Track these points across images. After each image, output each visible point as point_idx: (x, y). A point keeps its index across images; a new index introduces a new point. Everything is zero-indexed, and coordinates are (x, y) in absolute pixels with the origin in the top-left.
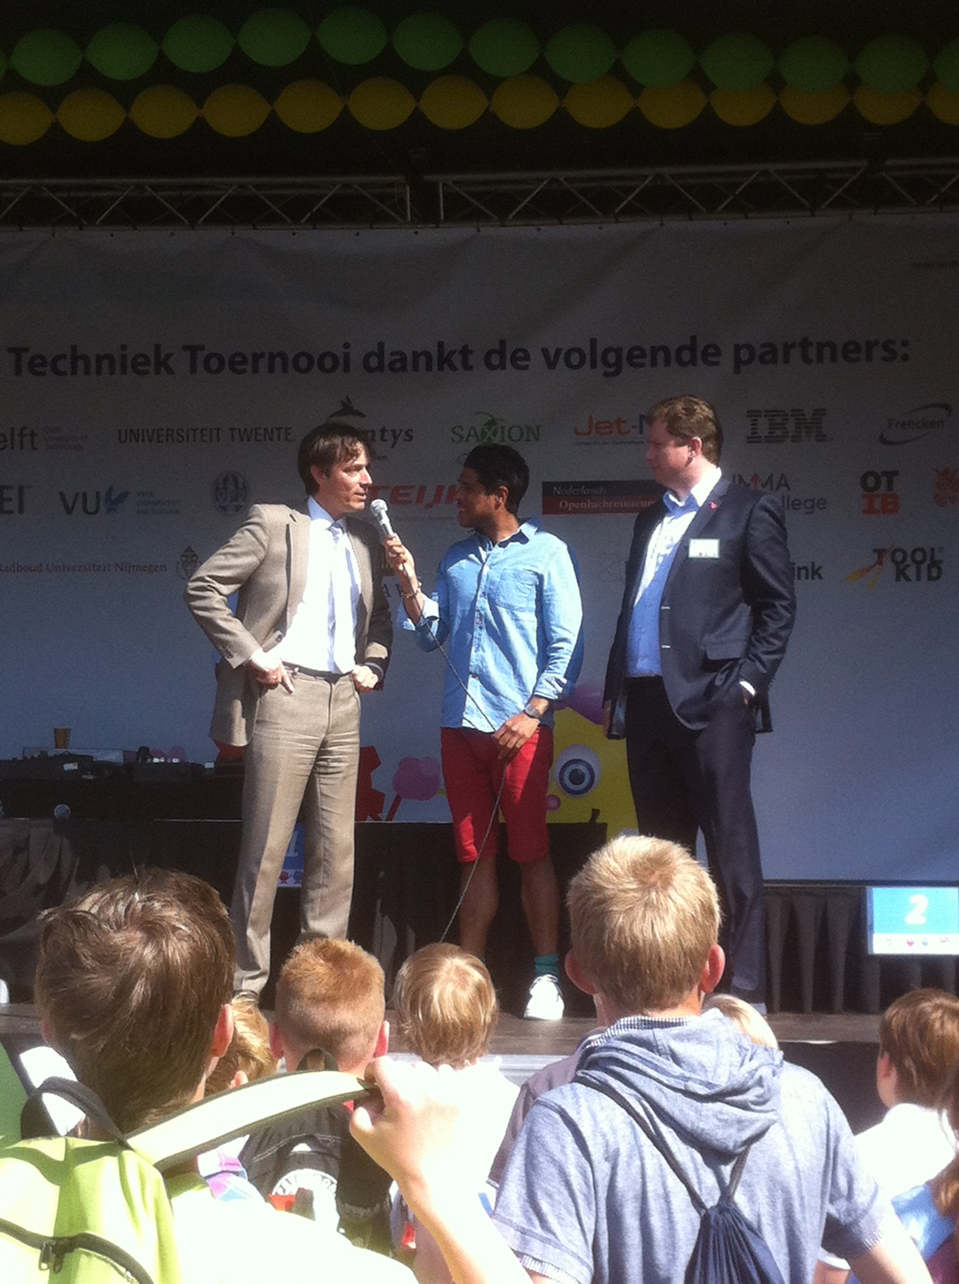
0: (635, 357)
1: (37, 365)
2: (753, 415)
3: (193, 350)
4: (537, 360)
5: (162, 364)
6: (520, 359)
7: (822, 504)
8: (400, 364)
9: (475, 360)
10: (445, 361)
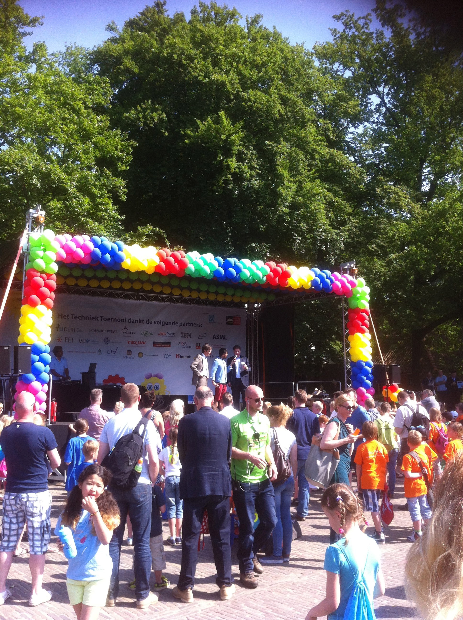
0: (167, 323)
1: (76, 318)
2: (182, 333)
3: (102, 317)
4: (153, 323)
5: (97, 319)
6: (151, 322)
7: (191, 347)
8: (133, 322)
9: (144, 322)
10: (140, 322)
